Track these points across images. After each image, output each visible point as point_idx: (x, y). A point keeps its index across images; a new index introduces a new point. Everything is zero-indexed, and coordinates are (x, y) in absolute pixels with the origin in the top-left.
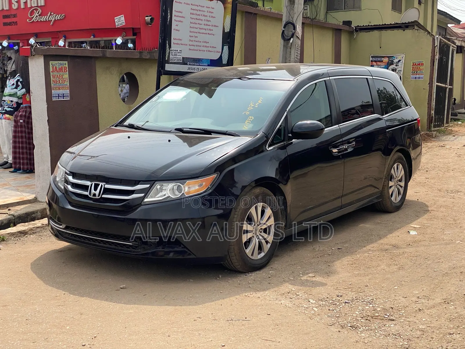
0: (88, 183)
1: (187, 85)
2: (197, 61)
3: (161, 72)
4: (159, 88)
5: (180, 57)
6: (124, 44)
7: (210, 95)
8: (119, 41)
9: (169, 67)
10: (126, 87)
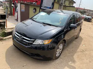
0: (20, 35)
1: (45, 12)
2: (47, 7)
3: (40, 8)
4: (39, 12)
5: (44, 6)
6: (35, 3)
7: (49, 15)
8: (34, 3)
9: (42, 8)
10: (34, 10)
